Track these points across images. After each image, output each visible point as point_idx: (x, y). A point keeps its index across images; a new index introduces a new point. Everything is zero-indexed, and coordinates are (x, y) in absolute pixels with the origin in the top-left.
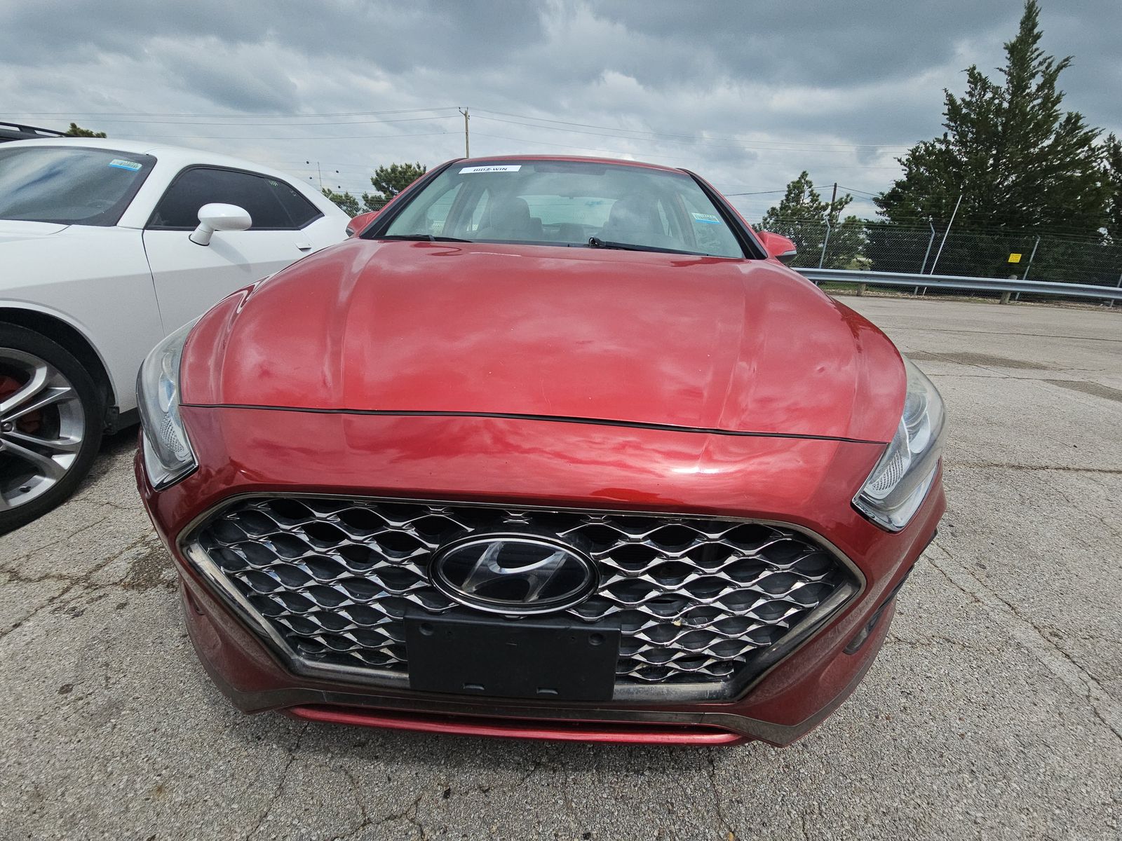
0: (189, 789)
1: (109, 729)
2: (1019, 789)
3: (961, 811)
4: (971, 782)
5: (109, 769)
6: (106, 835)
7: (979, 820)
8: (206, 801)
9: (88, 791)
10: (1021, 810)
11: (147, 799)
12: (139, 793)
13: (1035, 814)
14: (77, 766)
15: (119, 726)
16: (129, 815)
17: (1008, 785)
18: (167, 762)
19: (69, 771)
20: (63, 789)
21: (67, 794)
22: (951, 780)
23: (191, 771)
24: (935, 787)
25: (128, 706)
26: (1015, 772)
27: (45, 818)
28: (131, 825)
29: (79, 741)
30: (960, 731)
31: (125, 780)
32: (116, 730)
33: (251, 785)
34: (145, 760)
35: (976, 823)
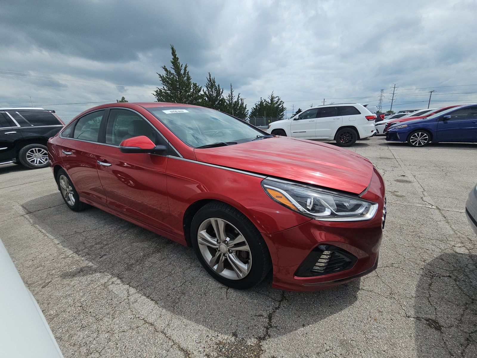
0: (374, 312)
1: (354, 342)
5: (371, 337)
6: (394, 332)
8: (377, 307)
9: (381, 342)
11: (380, 323)
12: (378, 326)
14: (372, 349)
15: (352, 339)
16: (386, 327)
18: (366, 319)
19: (374, 352)
20: (382, 352)
21: (384, 350)
23: (368, 313)
25: (342, 338)
27: (395, 355)
28: (389, 326)
29: (361, 352)
31: (374, 331)
32: (354, 339)
33: (371, 298)
34: (365, 326)
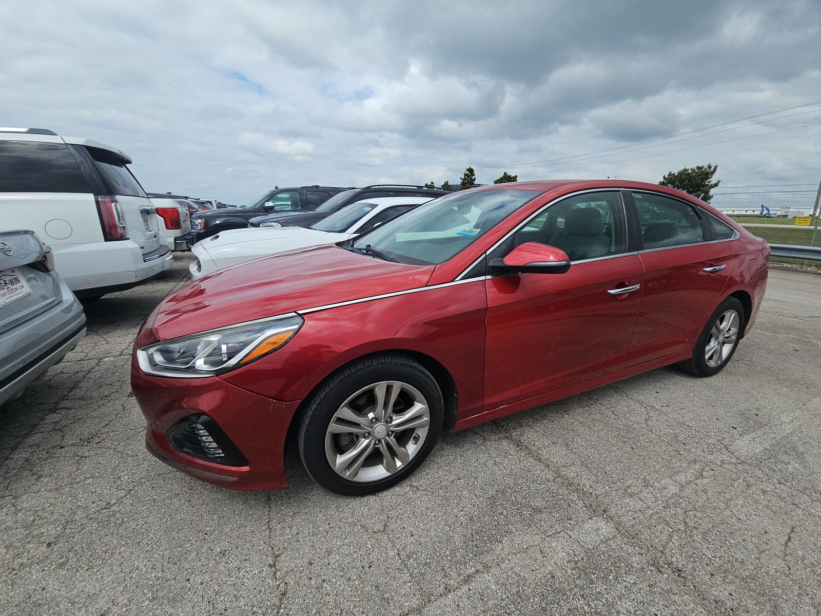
2: (144, 605)
3: (139, 566)
4: (155, 576)
7: (131, 574)
10: (130, 601)
13: (124, 609)
17: (147, 599)
22: (159, 565)
24: (156, 555)
26: (155, 607)
30: (192, 580)
35: (131, 572)
